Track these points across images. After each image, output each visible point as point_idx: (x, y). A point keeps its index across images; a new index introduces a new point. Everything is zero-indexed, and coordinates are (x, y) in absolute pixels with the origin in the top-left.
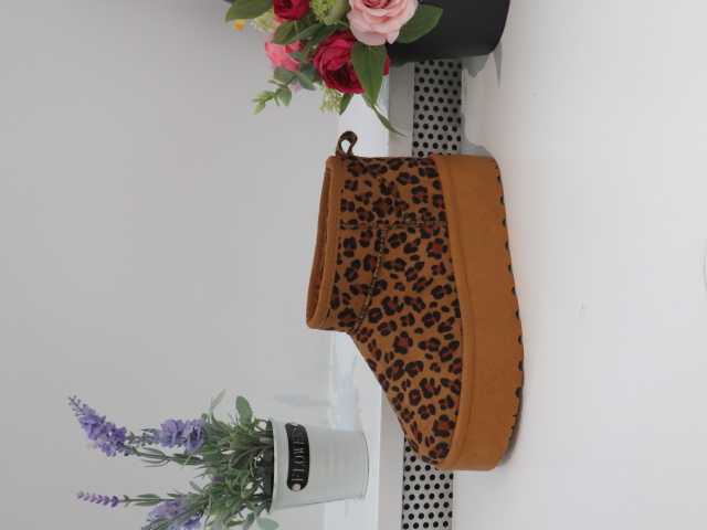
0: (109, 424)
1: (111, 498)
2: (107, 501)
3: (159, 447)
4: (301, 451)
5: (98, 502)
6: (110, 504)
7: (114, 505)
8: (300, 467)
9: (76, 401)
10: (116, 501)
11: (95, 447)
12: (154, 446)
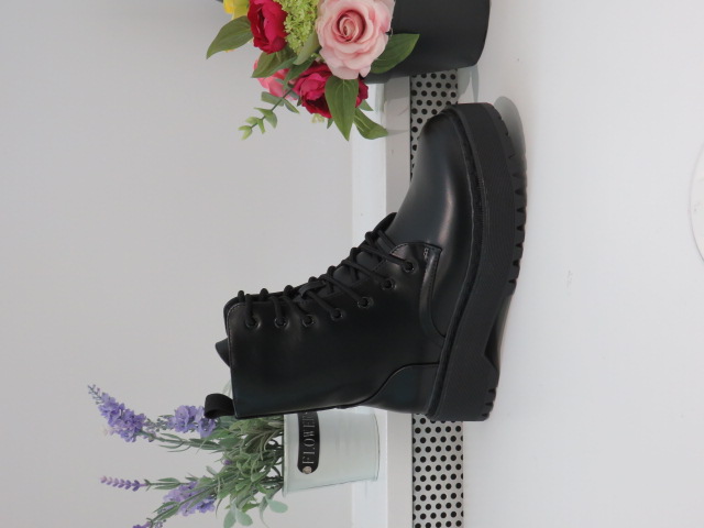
0: (127, 410)
1: (133, 482)
2: (129, 485)
3: (173, 432)
4: (311, 434)
5: (120, 486)
6: (132, 487)
7: (135, 489)
8: (310, 449)
9: (96, 390)
10: (137, 485)
11: (112, 433)
12: (168, 431)
